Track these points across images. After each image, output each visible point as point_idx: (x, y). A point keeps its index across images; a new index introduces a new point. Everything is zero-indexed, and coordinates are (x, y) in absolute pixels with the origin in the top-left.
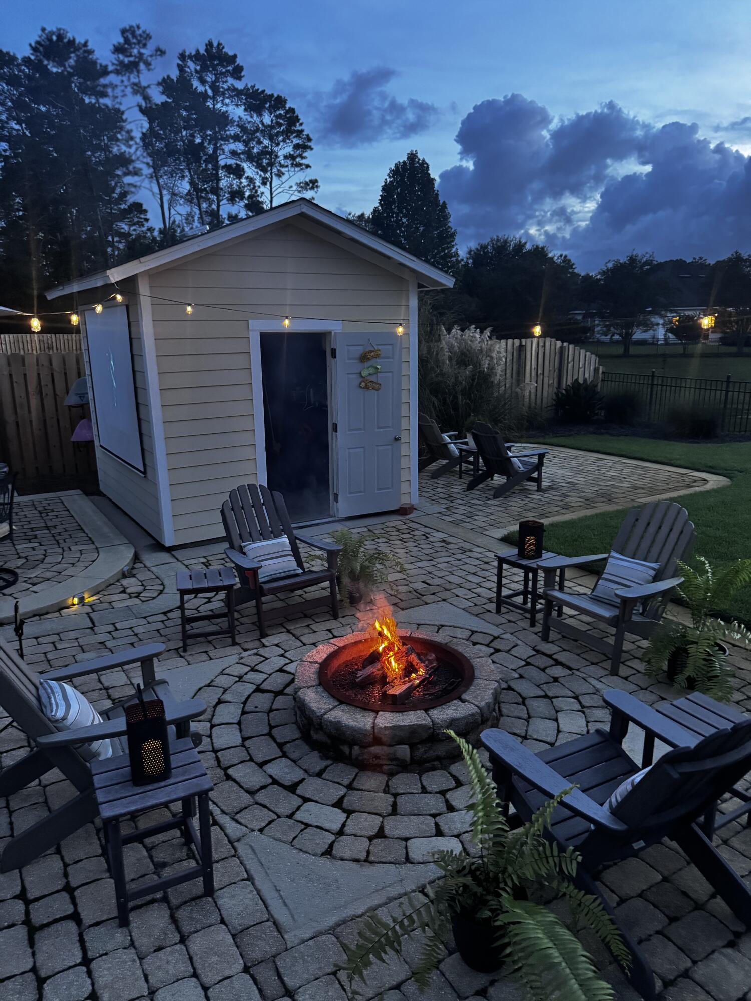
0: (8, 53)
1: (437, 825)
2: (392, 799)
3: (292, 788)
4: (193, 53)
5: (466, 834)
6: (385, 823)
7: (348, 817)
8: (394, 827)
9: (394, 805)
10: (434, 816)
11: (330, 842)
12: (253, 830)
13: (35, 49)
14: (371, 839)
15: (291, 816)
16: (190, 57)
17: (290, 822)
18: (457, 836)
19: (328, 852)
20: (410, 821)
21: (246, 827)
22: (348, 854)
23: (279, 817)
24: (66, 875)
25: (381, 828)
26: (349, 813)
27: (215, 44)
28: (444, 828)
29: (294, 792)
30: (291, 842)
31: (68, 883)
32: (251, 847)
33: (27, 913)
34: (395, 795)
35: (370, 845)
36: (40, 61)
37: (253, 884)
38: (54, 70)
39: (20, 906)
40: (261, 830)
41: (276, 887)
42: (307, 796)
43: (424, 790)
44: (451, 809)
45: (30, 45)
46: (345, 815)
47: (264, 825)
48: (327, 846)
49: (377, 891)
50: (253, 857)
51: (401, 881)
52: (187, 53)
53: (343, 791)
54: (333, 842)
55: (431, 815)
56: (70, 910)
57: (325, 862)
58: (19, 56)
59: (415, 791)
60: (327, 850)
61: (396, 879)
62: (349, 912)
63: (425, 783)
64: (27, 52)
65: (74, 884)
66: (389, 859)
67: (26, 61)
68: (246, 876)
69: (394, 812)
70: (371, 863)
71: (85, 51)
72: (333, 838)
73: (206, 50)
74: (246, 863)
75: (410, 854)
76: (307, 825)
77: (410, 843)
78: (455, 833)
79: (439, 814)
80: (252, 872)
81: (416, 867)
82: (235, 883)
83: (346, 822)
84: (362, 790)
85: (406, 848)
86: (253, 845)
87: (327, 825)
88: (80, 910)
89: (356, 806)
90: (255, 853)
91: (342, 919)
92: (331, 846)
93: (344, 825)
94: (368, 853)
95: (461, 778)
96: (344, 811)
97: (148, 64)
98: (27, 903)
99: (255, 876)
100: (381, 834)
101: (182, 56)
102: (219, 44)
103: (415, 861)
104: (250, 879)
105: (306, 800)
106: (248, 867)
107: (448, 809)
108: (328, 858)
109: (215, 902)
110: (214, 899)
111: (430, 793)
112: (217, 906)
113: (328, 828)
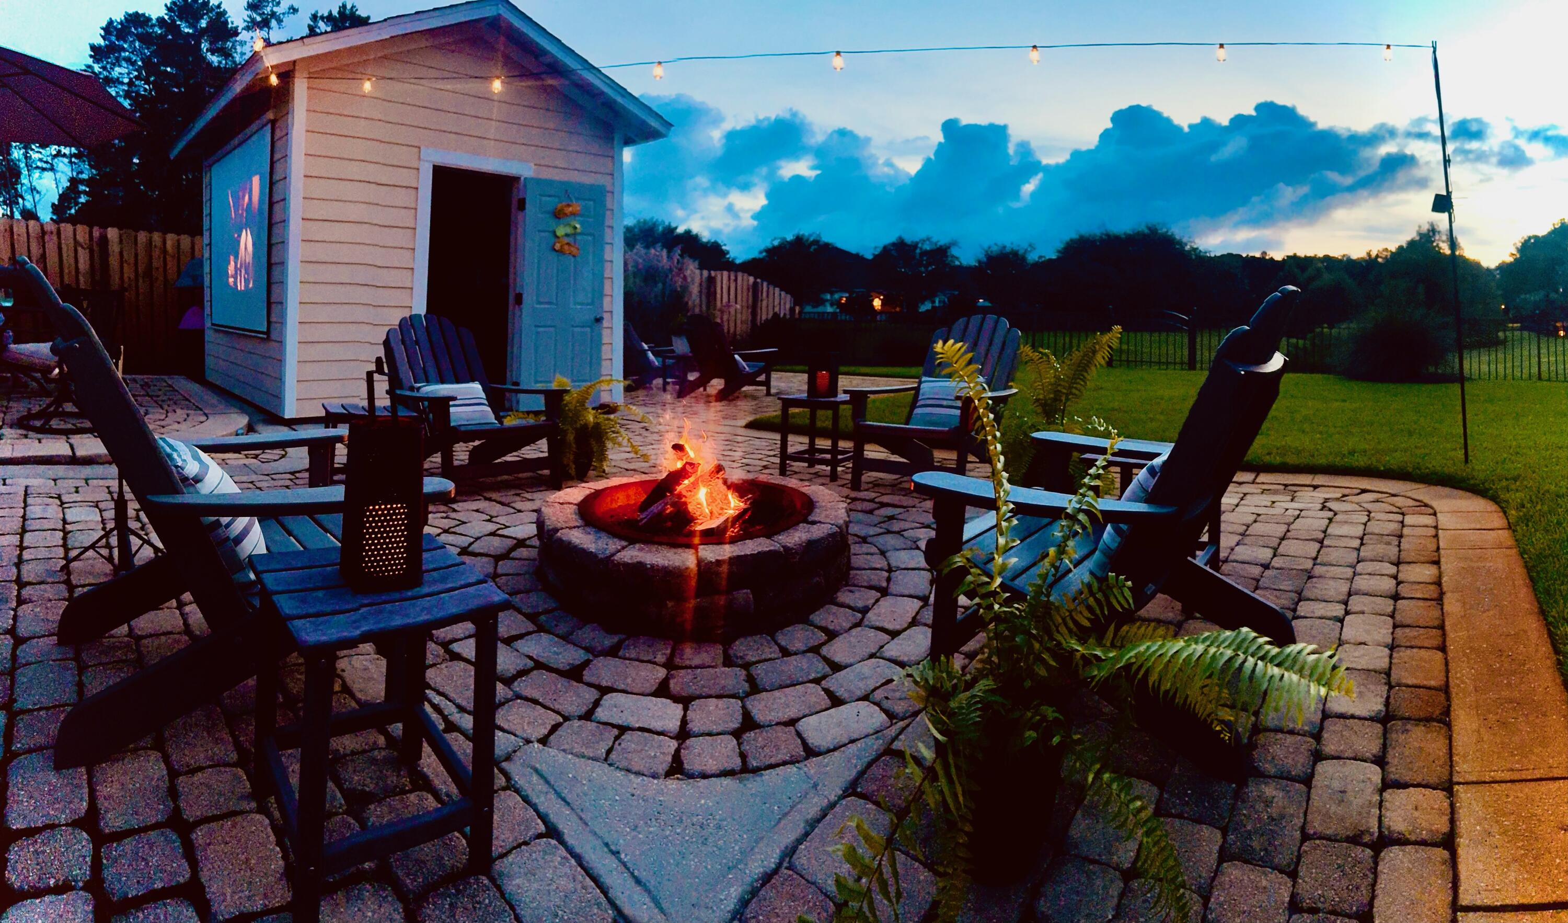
0: (143, 15)
1: (827, 691)
2: (744, 672)
3: (574, 674)
4: (326, 14)
5: (877, 691)
6: (749, 707)
7: (686, 709)
8: (763, 708)
9: (751, 679)
10: (817, 681)
11: (672, 751)
12: (528, 741)
13: (170, 9)
14: (737, 734)
15: (588, 716)
16: (322, 18)
17: (590, 725)
18: (865, 698)
19: (676, 768)
20: (786, 696)
21: (515, 735)
22: (712, 766)
23: (566, 719)
24: (173, 793)
25: (747, 716)
26: (685, 701)
27: (349, 7)
28: (841, 693)
29: (579, 680)
30: (606, 760)
31: (177, 811)
32: (536, 771)
33: (97, 866)
34: (746, 666)
35: (739, 744)
36: (174, 21)
37: (562, 842)
38: (186, 30)
39: (83, 842)
40: (544, 741)
41: (607, 845)
42: (604, 684)
43: (785, 652)
44: (836, 667)
45: (166, 5)
46: (680, 706)
47: (546, 732)
48: (669, 759)
49: (786, 815)
50: (545, 788)
51: (815, 786)
52: (319, 15)
53: (662, 673)
54: (678, 751)
55: (811, 681)
56: (184, 876)
57: (672, 784)
58: (154, 17)
59: (773, 656)
60: (671, 766)
61: (805, 786)
62: (756, 868)
63: (783, 643)
64: (162, 12)
65: (191, 813)
66: (780, 757)
67: (161, 21)
68: (542, 828)
69: (755, 688)
70: (756, 771)
71: (217, 13)
72: (674, 744)
73: (339, 13)
74: (535, 800)
75: (810, 741)
76: (623, 729)
77: (802, 725)
78: (859, 693)
79: (824, 677)
80: (553, 817)
81: (826, 759)
82: (526, 843)
83: (685, 716)
84: (690, 667)
85: (799, 735)
86: (537, 766)
87: (657, 725)
88: (204, 877)
89: (693, 689)
90: (547, 782)
91: (749, 888)
92: (677, 757)
93: (684, 722)
94: (743, 756)
95: (831, 627)
96: (676, 699)
98: (100, 839)
99: (560, 827)
100: (749, 723)
103: (823, 749)
104: (552, 832)
105: (605, 691)
106: (542, 809)
107: (832, 669)
108: (678, 779)
109: (499, 888)
110: (493, 880)
111: (795, 654)
112: (503, 895)
113: (659, 729)
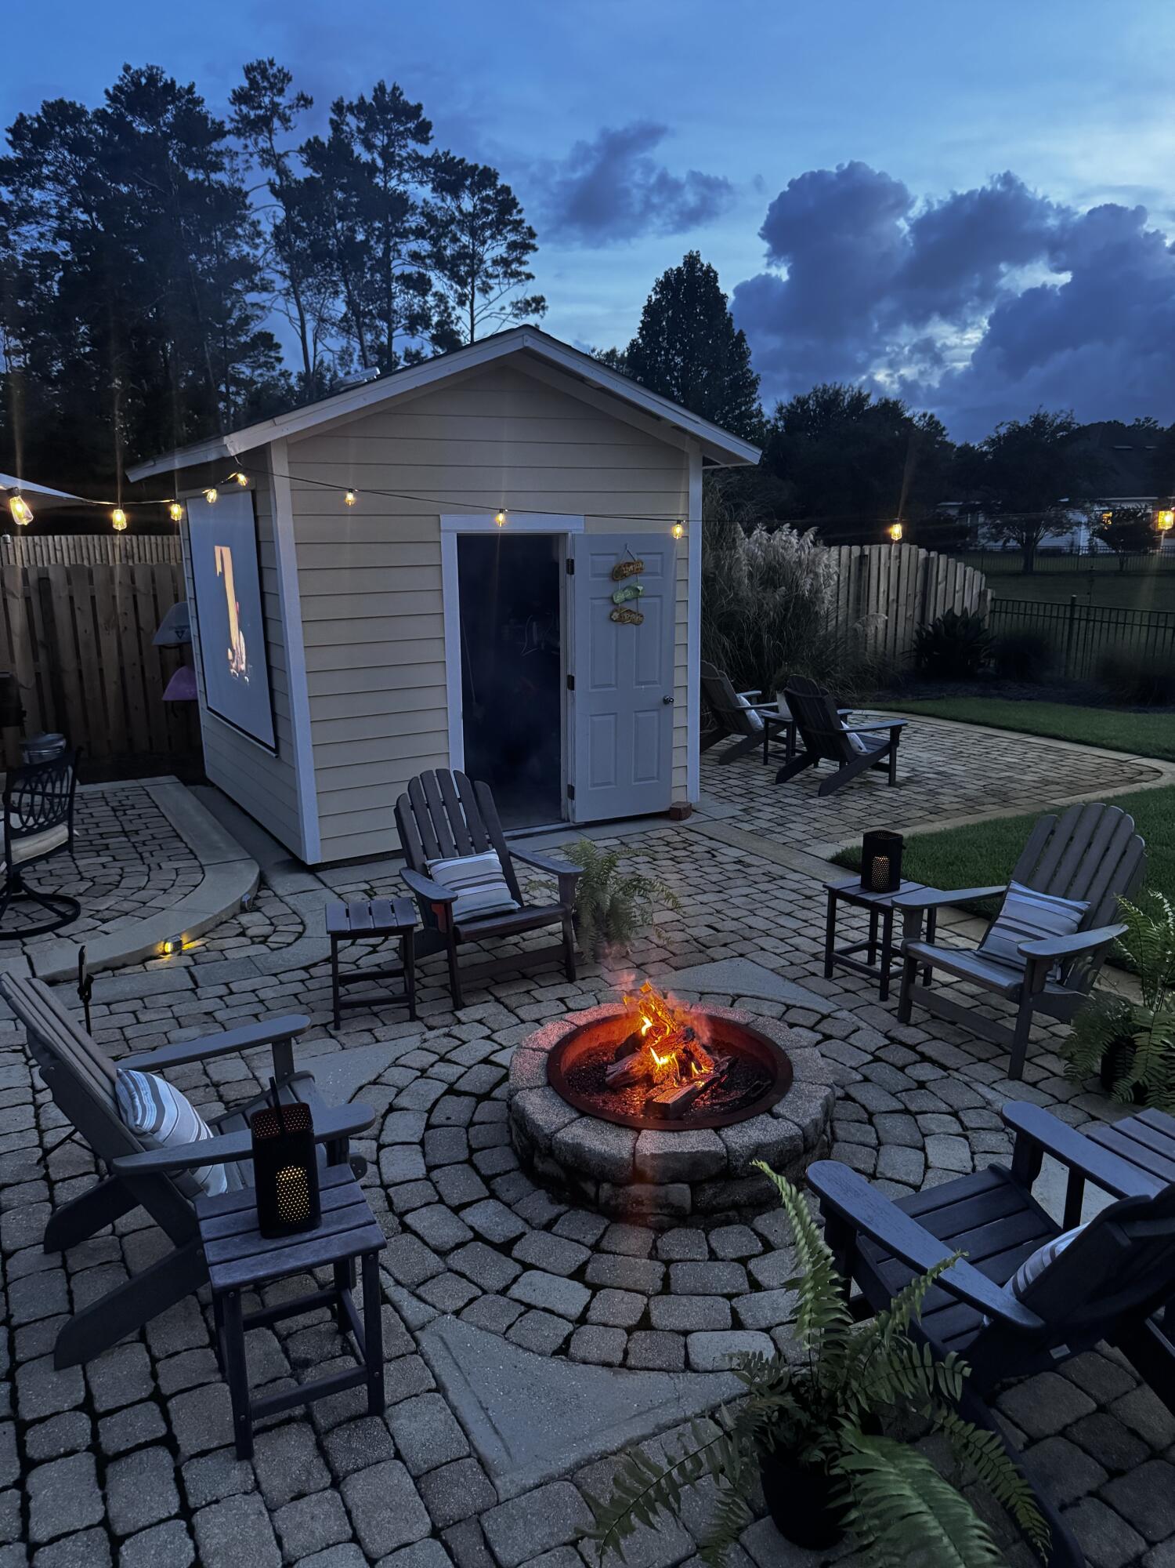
0: (72, 105)
1: (734, 1312)
2: (663, 1269)
3: (505, 1248)
4: (355, 102)
5: (781, 1327)
6: (652, 1307)
7: (593, 1296)
8: (666, 1312)
9: (666, 1278)
10: (729, 1297)
11: (566, 1333)
12: (444, 1313)
13: (113, 98)
14: (630, 1331)
15: (503, 1292)
16: (350, 108)
17: (503, 1300)
18: (767, 1330)
19: (563, 1350)
20: (691, 1304)
21: (434, 1307)
22: (594, 1354)
23: (485, 1292)
24: (154, 1375)
25: (646, 1315)
26: (595, 1288)
27: (389, 89)
28: (745, 1316)
29: (507, 1253)
30: (505, 1334)
31: (157, 1388)
32: (442, 1338)
33: (95, 1434)
34: (668, 1263)
35: (629, 1340)
36: (121, 116)
37: (445, 1397)
38: (143, 129)
39: (84, 1422)
40: (457, 1313)
41: (480, 1402)
42: (529, 1260)
43: (713, 1256)
44: (756, 1286)
45: (107, 92)
46: (589, 1292)
47: (462, 1304)
48: (561, 1341)
49: (640, 1414)
50: (445, 1353)
51: (678, 1399)
52: (346, 103)
53: (584, 1254)
54: (570, 1335)
55: (724, 1296)
56: (162, 1431)
57: (555, 1364)
58: (90, 109)
59: (698, 1257)
60: (561, 1347)
61: (669, 1395)
62: (599, 1445)
63: (714, 1245)
64: (103, 103)
65: (167, 1389)
66: (658, 1363)
67: (101, 116)
68: (434, 1385)
69: (666, 1289)
70: (630, 1369)
71: (189, 101)
72: (570, 1327)
73: (375, 98)
74: (434, 1363)
75: (692, 1357)
76: (529, 1307)
77: (692, 1338)
78: (763, 1325)
79: (737, 1295)
80: (444, 1379)
81: (701, 1378)
82: (416, 1395)
83: (590, 1302)
84: (614, 1253)
85: (686, 1346)
86: (444, 1335)
87: (560, 1308)
88: (176, 1431)
89: (606, 1278)
90: (448, 1348)
91: (586, 1457)
92: (567, 1340)
93: (587, 1308)
94: (626, 1353)
95: (771, 1238)
96: (588, 1285)
97: (285, 120)
98: (95, 1417)
99: (448, 1385)
100: (645, 1323)
101: (338, 108)
102: (395, 88)
103: (700, 1368)
104: (440, 1388)
105: (527, 1267)
106: (437, 1370)
107: (751, 1287)
108: (562, 1360)
109: (386, 1425)
110: (384, 1420)
111: (723, 1260)
112: (388, 1430)
113: (561, 1312)
